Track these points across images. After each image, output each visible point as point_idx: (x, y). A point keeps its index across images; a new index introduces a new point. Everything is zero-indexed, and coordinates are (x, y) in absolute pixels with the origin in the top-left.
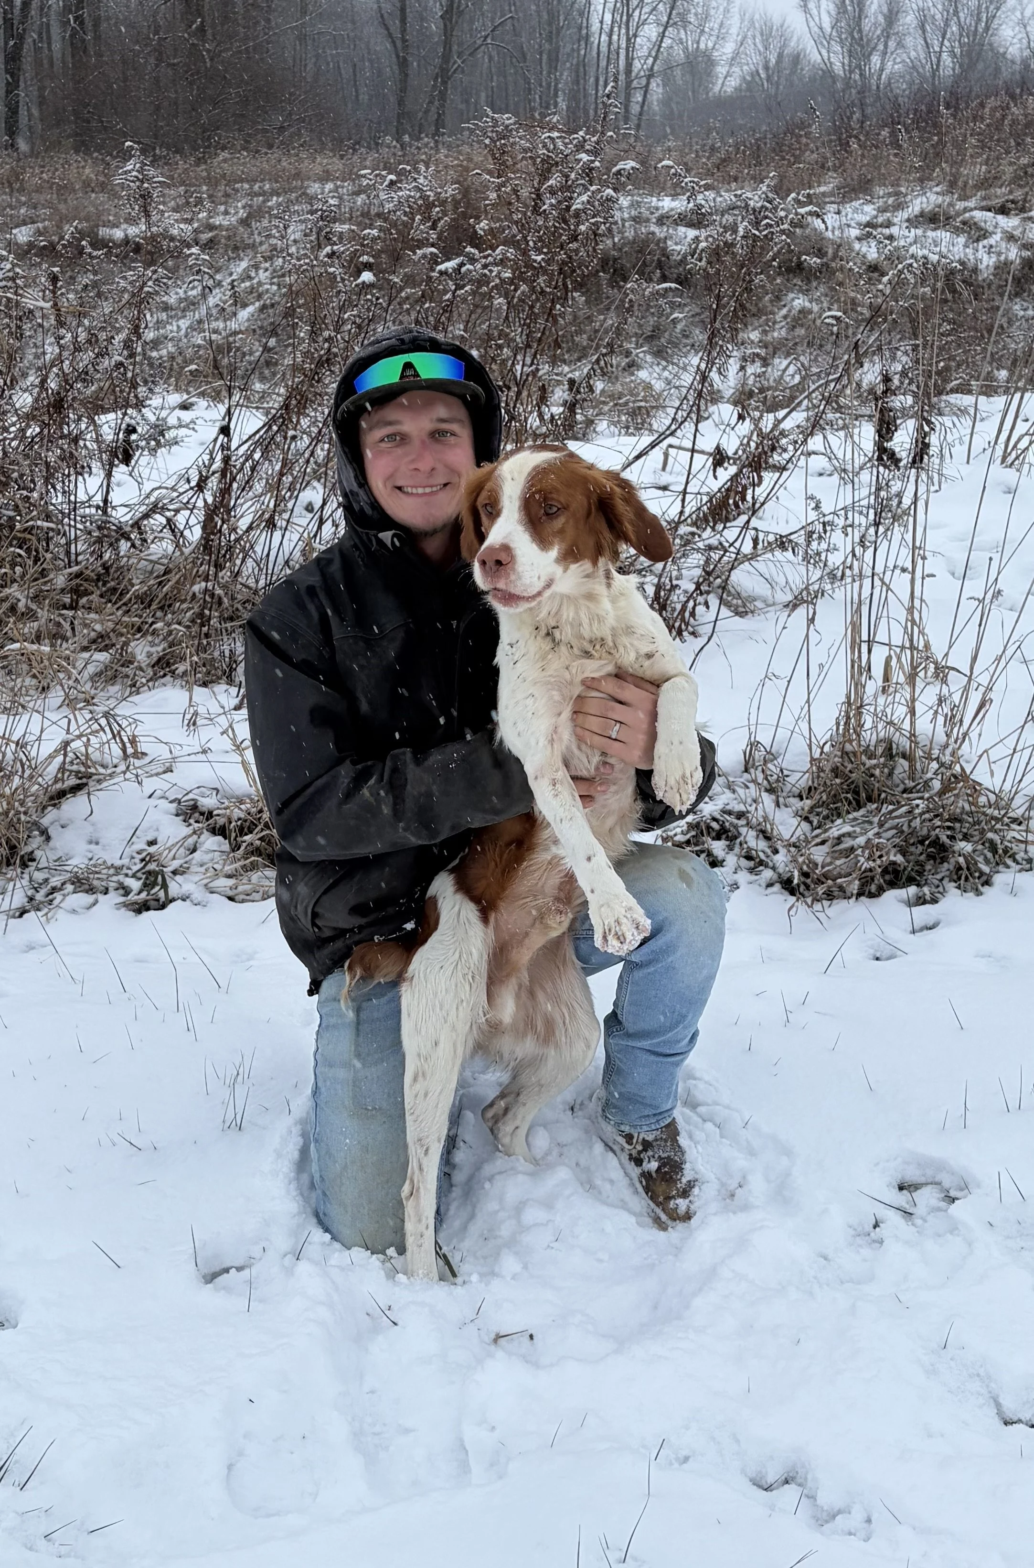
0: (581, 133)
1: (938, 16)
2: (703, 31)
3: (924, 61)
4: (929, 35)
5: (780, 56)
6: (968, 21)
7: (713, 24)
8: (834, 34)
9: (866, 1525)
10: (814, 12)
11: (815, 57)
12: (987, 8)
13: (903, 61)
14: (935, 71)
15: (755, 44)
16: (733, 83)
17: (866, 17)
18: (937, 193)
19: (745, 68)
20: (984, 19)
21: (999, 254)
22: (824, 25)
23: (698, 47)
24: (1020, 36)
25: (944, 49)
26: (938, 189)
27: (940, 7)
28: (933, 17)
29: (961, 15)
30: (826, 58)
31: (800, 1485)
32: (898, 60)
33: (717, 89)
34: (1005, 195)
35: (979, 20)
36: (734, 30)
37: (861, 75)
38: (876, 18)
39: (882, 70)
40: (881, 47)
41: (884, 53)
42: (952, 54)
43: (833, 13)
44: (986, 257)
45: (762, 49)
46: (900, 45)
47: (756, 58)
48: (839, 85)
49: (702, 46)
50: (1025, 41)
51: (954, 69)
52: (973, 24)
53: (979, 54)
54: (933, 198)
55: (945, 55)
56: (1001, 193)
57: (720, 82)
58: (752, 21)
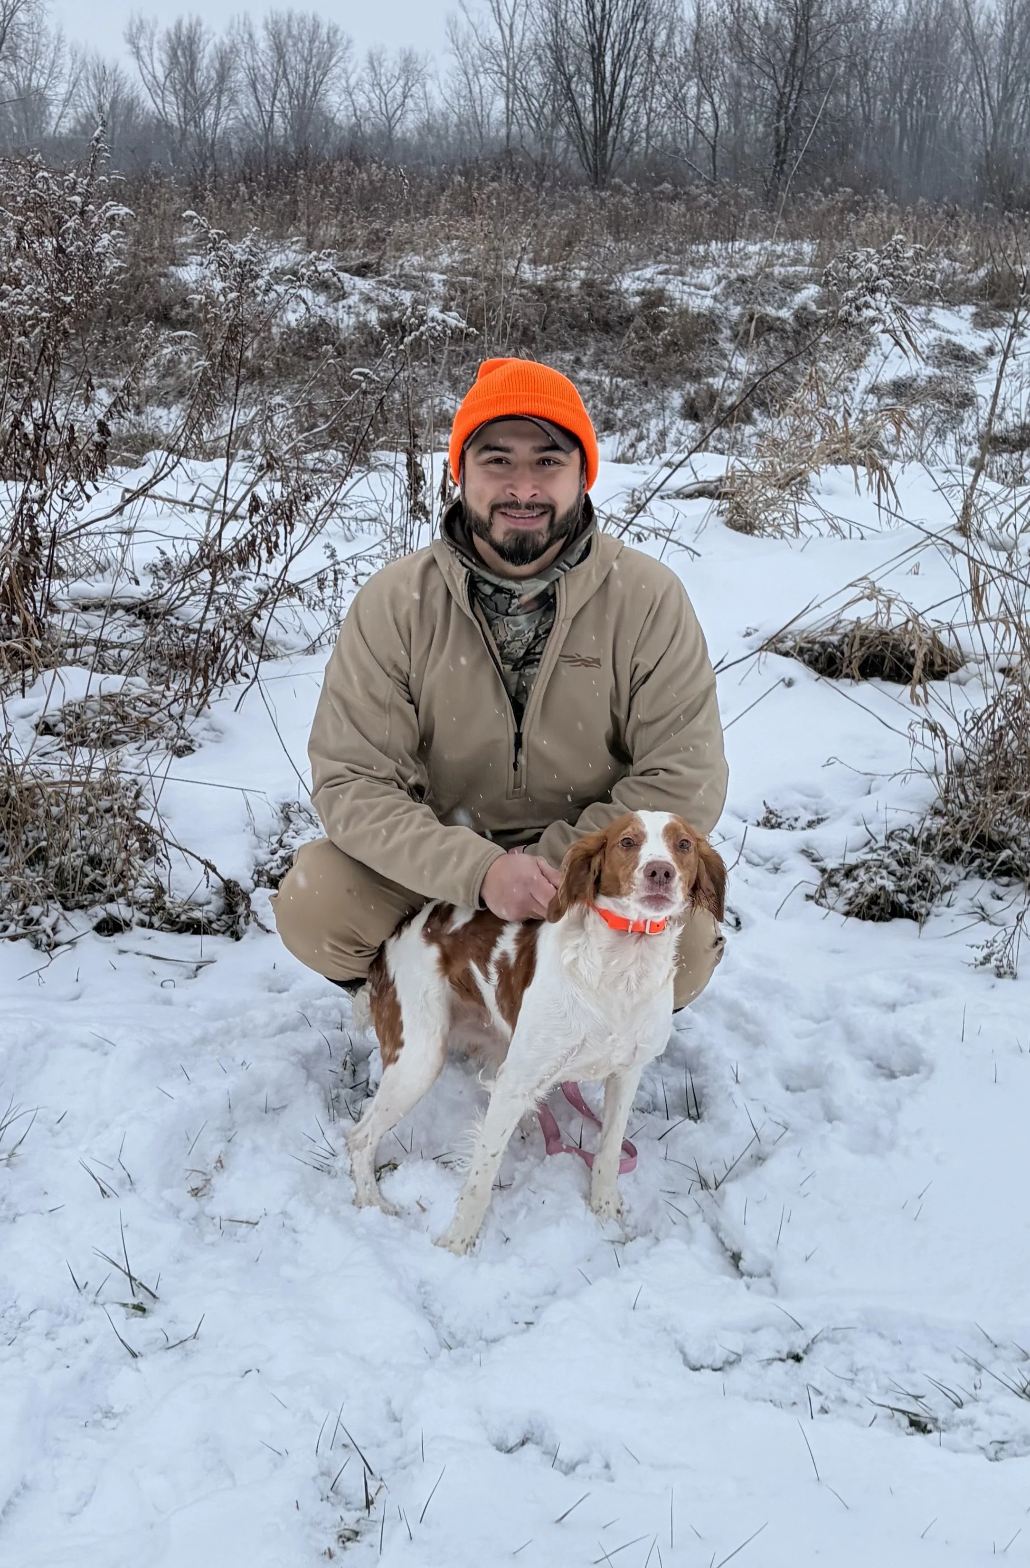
0: (72, 175)
1: (268, 77)
2: (33, 69)
3: (256, 119)
4: (260, 94)
5: (114, 102)
6: (297, 83)
7: (44, 62)
8: (168, 84)
9: (606, 1470)
10: (147, 59)
11: (150, 105)
12: (314, 73)
13: (236, 117)
14: (268, 130)
15: (88, 87)
16: (67, 126)
17: (199, 70)
18: (295, 251)
19: (79, 109)
20: (312, 84)
21: (358, 315)
22: (157, 74)
23: (29, 85)
24: (346, 103)
25: (275, 109)
26: (296, 247)
27: (270, 68)
28: (263, 76)
29: (290, 77)
30: (161, 107)
31: (537, 1444)
32: (232, 116)
33: (51, 129)
34: (358, 257)
35: (307, 85)
36: (66, 71)
37: (196, 126)
38: (208, 72)
39: (216, 124)
40: (214, 101)
41: (218, 108)
42: (284, 115)
43: (166, 62)
44: (346, 317)
45: (96, 93)
46: (233, 100)
47: (91, 102)
48: (177, 137)
49: (34, 83)
50: (351, 109)
51: (286, 130)
52: (302, 87)
53: (309, 118)
54: (292, 256)
55: (276, 116)
56: (356, 256)
57: (53, 123)
58: (84, 64)
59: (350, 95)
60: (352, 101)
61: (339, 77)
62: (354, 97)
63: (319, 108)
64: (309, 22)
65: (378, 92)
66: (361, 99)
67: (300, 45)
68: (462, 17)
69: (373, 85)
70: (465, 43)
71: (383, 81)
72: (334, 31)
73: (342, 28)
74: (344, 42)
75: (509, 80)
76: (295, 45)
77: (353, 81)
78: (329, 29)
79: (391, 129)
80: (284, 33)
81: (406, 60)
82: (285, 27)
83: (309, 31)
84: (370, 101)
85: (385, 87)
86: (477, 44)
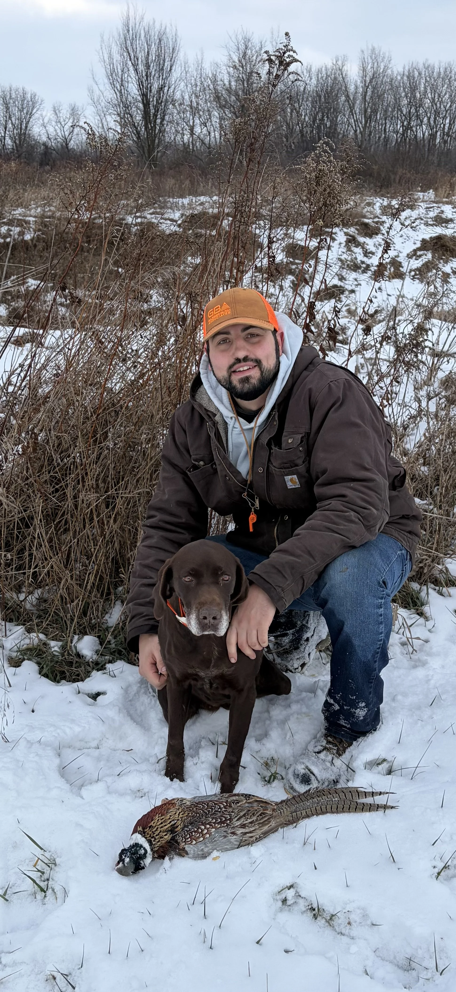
59: (45, 127)
60: (47, 130)
61: (39, 119)
62: (47, 128)
63: (29, 135)
64: (21, 91)
65: (59, 125)
66: (51, 130)
67: (17, 103)
68: (95, 88)
69: (56, 122)
70: (98, 100)
71: (62, 120)
72: (34, 96)
73: (38, 94)
74: (40, 101)
75: (121, 118)
76: (14, 102)
77: (46, 120)
78: (31, 95)
79: (67, 144)
80: (8, 98)
81: (73, 110)
82: (8, 94)
83: (21, 96)
84: (56, 130)
85: (63, 123)
86: (104, 100)
